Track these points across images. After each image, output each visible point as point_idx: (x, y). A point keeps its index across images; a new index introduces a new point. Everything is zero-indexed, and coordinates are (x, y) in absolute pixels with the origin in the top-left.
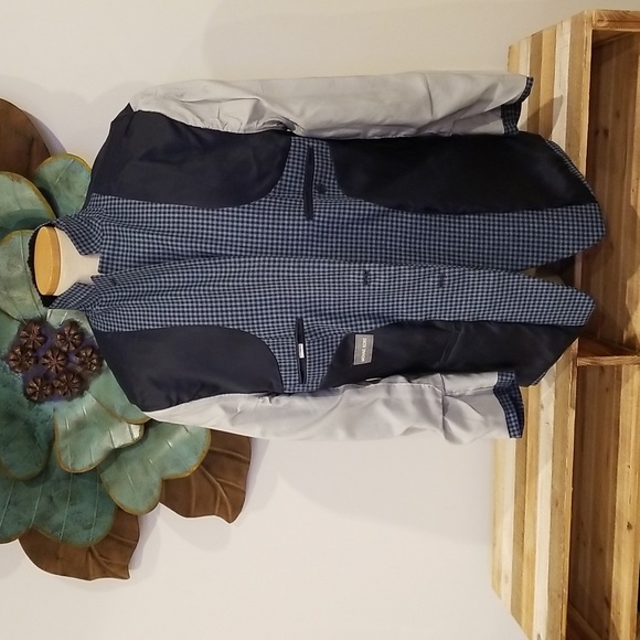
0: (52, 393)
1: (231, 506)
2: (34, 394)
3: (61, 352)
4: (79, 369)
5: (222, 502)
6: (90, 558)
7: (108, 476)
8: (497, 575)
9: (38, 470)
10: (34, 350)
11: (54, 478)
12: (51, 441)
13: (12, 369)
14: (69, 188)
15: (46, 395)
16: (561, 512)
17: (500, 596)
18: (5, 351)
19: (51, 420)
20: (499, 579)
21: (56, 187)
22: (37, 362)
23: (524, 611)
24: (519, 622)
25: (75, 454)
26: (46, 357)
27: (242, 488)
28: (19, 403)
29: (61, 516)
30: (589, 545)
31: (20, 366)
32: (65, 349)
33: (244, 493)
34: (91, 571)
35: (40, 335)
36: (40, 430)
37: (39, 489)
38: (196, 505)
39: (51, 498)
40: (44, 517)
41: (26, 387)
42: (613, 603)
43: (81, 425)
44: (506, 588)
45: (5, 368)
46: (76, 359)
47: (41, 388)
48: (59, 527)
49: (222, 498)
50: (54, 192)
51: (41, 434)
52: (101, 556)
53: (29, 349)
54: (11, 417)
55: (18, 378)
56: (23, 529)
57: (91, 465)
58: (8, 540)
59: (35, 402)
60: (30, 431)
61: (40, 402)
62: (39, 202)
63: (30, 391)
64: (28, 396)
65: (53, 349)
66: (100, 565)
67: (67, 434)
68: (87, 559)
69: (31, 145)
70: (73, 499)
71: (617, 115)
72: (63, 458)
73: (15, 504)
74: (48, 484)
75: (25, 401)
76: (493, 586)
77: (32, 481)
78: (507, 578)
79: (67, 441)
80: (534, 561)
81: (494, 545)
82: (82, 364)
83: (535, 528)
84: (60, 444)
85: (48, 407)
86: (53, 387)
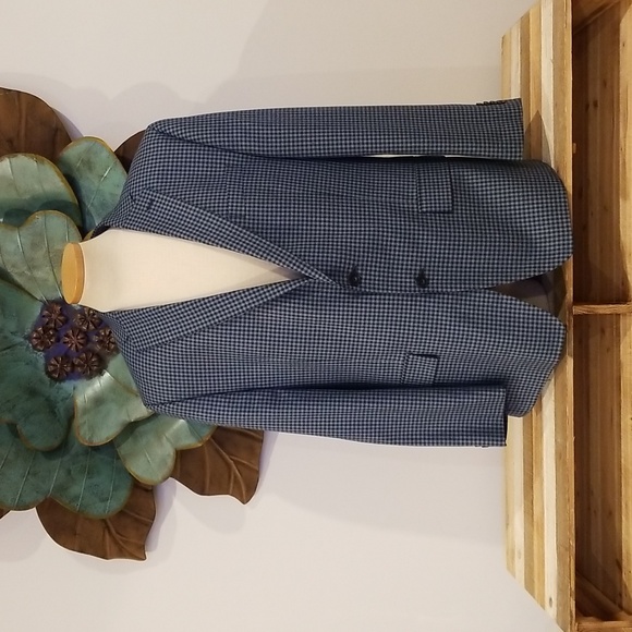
0: (73, 371)
1: (245, 487)
2: (54, 371)
3: (81, 331)
4: (98, 348)
5: (236, 481)
6: (107, 536)
7: (124, 449)
8: (511, 554)
9: (56, 443)
10: (55, 329)
11: (73, 451)
12: (71, 417)
13: (34, 347)
14: (90, 169)
15: (67, 373)
16: (565, 463)
17: (514, 576)
18: (28, 330)
19: (71, 399)
20: (513, 558)
21: (78, 169)
22: (58, 340)
23: (536, 580)
24: (532, 593)
25: (92, 428)
26: (67, 336)
27: (256, 468)
28: (41, 381)
29: (79, 488)
30: (599, 513)
31: (42, 343)
32: (85, 328)
33: (257, 472)
34: (108, 549)
35: (61, 314)
36: (61, 408)
37: (57, 462)
38: (211, 483)
39: (69, 472)
40: (61, 488)
41: (47, 364)
42: (624, 563)
43: (99, 401)
44: (520, 565)
45: (28, 347)
46: (95, 338)
47: (62, 365)
48: (77, 498)
49: (236, 477)
50: (76, 175)
51: (62, 410)
52: (118, 533)
53: (51, 329)
54: (33, 393)
55: (40, 357)
56: (41, 499)
57: (107, 438)
58: (26, 507)
59: (56, 380)
60: (51, 406)
61: (60, 380)
62: (61, 184)
63: (51, 368)
64: (49, 374)
65: (73, 328)
66: (116, 543)
67: (86, 411)
68: (104, 535)
69: (55, 135)
70: (91, 472)
71: (604, 84)
72: (82, 433)
73: (35, 474)
74: (66, 458)
75: (47, 379)
76: (508, 568)
77: (51, 453)
78: (519, 553)
79: (85, 418)
80: (543, 524)
81: (507, 525)
82: (101, 342)
83: (542, 490)
84: (79, 420)
85: (67, 386)
86: (73, 365)
